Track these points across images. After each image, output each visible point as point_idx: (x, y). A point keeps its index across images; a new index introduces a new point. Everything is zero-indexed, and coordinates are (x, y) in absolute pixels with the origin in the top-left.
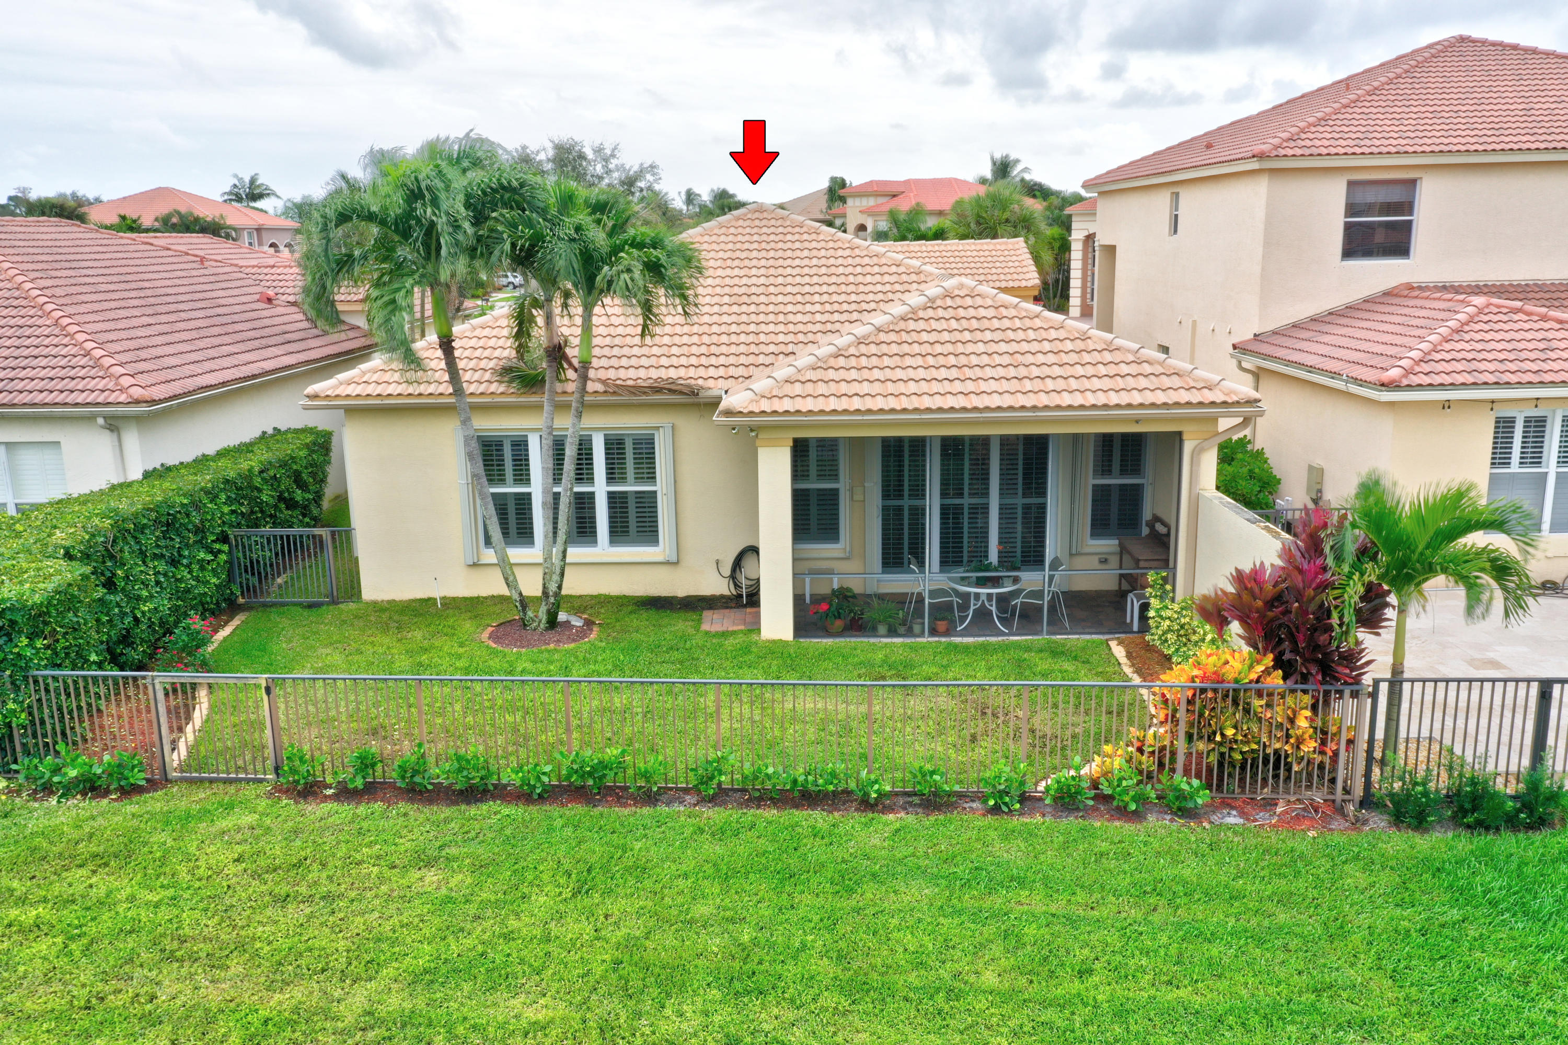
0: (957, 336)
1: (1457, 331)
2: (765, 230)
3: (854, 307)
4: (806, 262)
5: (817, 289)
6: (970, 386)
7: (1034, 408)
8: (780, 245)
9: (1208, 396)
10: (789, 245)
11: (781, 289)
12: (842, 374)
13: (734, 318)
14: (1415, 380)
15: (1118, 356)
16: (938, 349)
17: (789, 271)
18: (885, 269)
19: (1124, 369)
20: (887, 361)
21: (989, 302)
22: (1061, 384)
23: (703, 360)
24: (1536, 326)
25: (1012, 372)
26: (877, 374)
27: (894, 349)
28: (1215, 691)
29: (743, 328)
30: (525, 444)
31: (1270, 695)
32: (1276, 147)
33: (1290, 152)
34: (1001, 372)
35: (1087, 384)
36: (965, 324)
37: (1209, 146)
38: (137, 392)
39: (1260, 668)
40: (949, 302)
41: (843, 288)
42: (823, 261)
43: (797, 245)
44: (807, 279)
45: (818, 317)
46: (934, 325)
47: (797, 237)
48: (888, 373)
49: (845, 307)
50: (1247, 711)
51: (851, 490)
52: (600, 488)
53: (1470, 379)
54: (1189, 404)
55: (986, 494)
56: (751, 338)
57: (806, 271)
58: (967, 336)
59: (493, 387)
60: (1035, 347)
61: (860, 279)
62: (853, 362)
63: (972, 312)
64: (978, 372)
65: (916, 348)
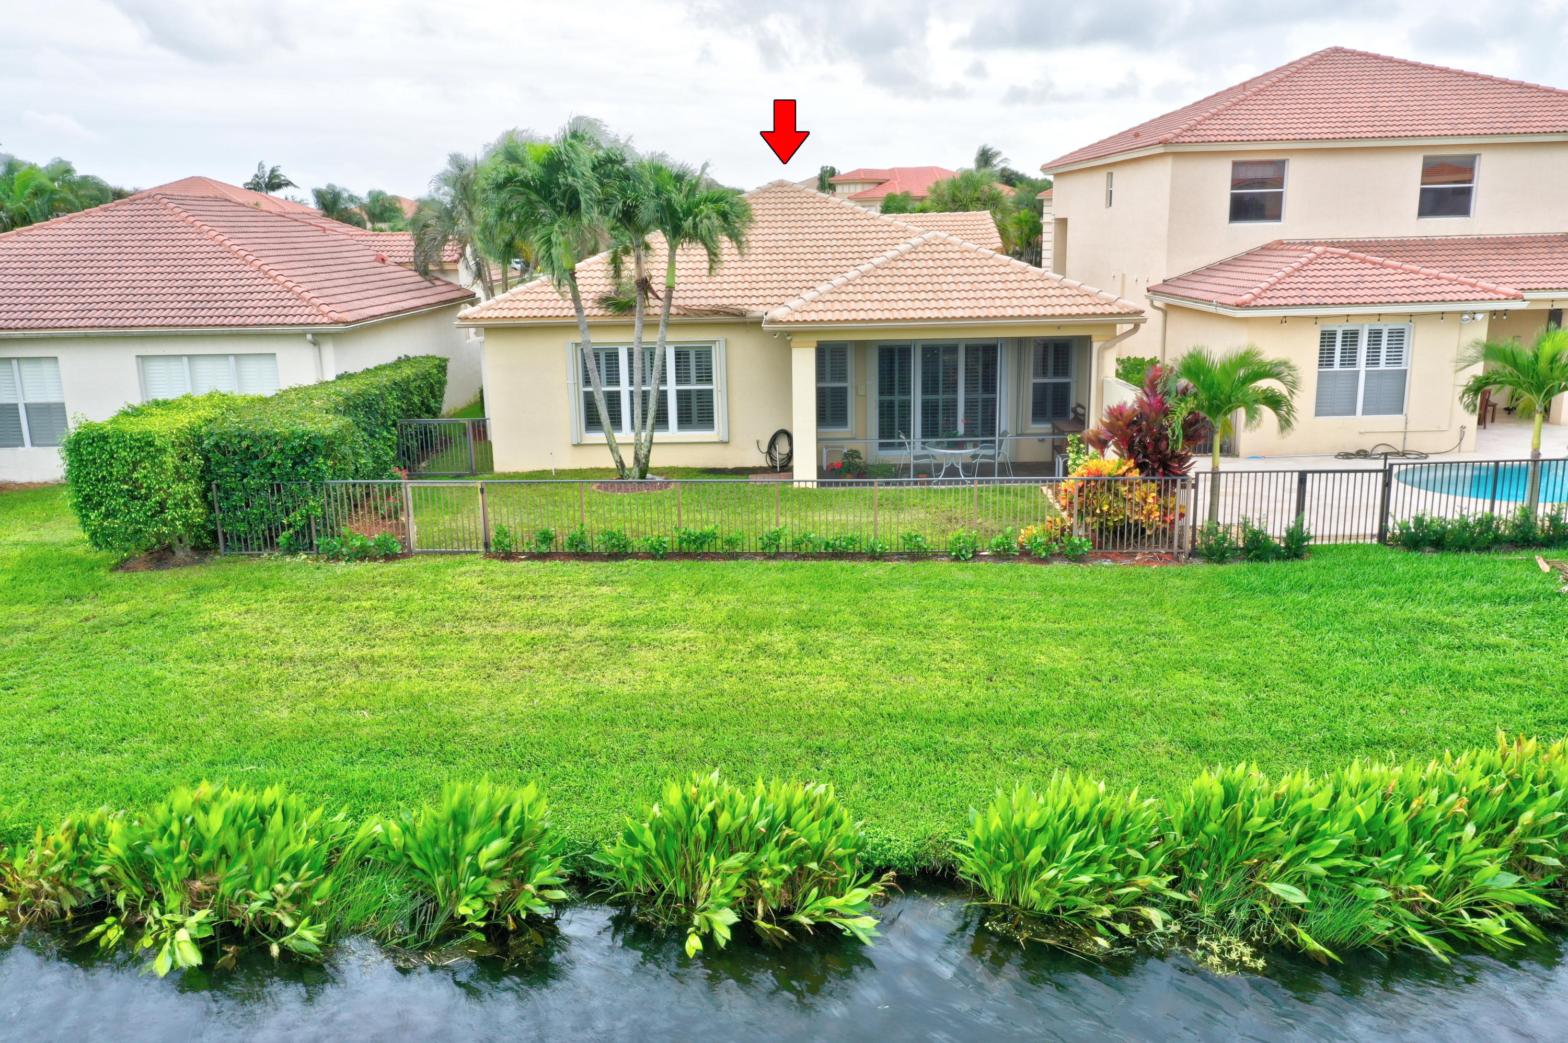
0: (933, 271)
1: (1298, 270)
2: (786, 200)
3: (856, 255)
4: (819, 223)
5: (828, 242)
6: (942, 304)
7: (987, 317)
8: (799, 211)
9: (1108, 309)
10: (805, 211)
11: (801, 243)
12: (851, 296)
13: (767, 264)
14: (1260, 302)
15: (1047, 284)
16: (920, 279)
17: (806, 230)
18: (879, 228)
19: (1051, 292)
20: (883, 288)
21: (957, 248)
22: (1005, 302)
23: (747, 292)
24: (1356, 266)
25: (972, 294)
26: (876, 296)
27: (888, 280)
28: (1096, 481)
29: (775, 270)
30: (617, 355)
31: (1131, 485)
32: (1177, 136)
33: (1187, 139)
34: (964, 294)
35: (1024, 302)
36: (938, 263)
37: (1137, 135)
38: (335, 316)
39: (1125, 468)
40: (927, 248)
41: (848, 242)
42: (832, 223)
43: (812, 211)
44: (820, 236)
45: (830, 262)
46: (916, 263)
47: (811, 205)
48: (884, 296)
49: (850, 255)
50: (1116, 495)
51: (857, 387)
52: (672, 388)
53: (1299, 301)
54: (1094, 314)
55: (955, 391)
56: (781, 277)
57: (820, 229)
58: (940, 271)
59: (595, 312)
60: (988, 278)
61: (861, 235)
62: (859, 288)
63: (944, 255)
64: (948, 295)
65: (904, 279)
